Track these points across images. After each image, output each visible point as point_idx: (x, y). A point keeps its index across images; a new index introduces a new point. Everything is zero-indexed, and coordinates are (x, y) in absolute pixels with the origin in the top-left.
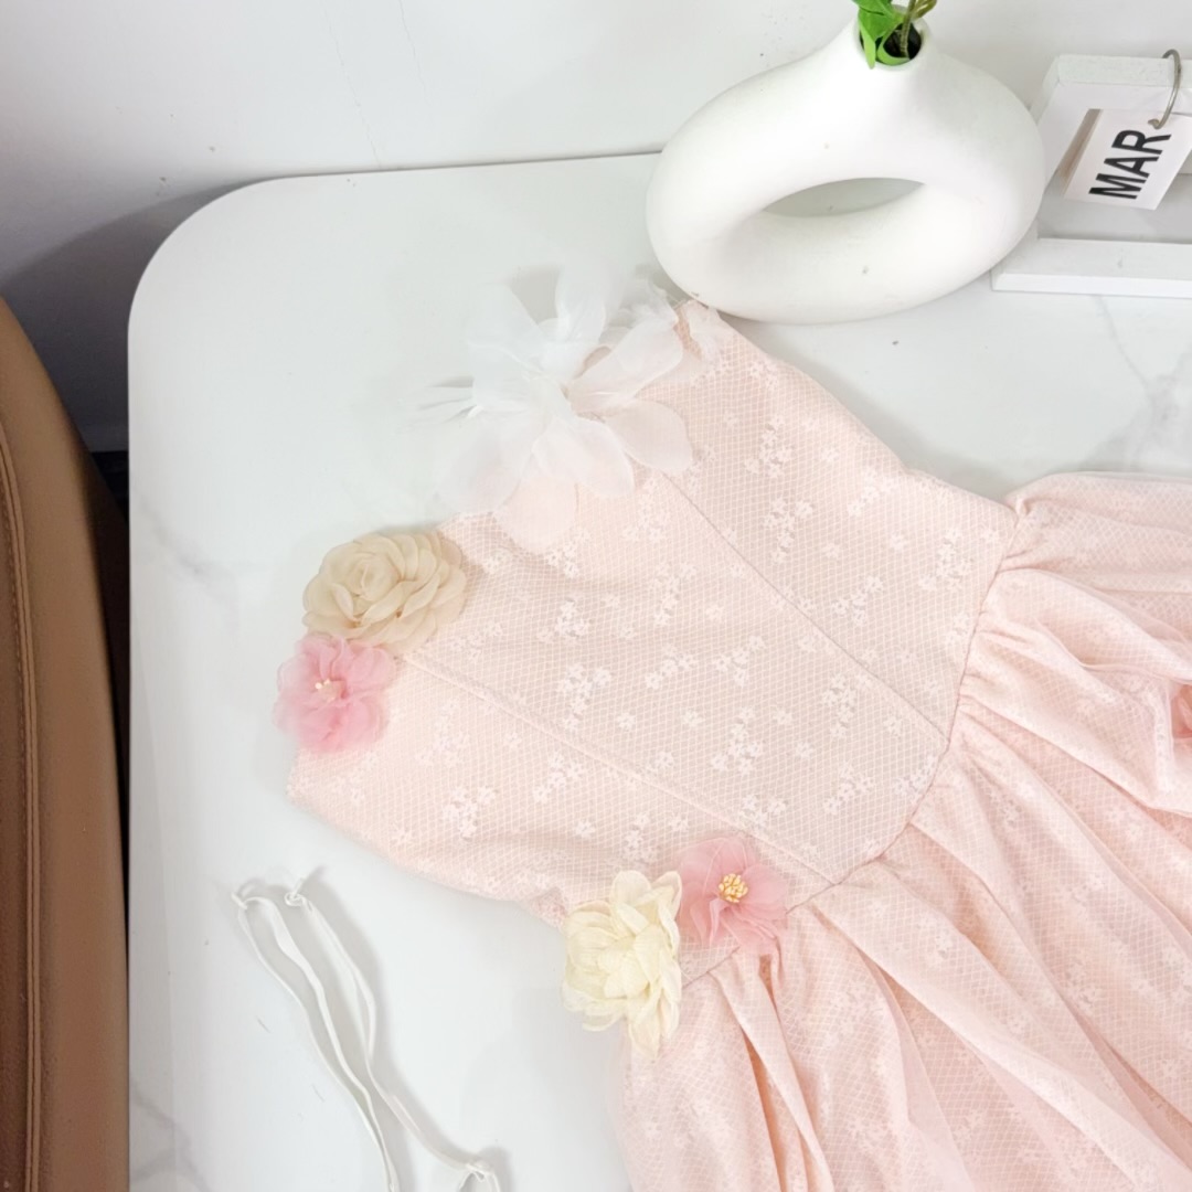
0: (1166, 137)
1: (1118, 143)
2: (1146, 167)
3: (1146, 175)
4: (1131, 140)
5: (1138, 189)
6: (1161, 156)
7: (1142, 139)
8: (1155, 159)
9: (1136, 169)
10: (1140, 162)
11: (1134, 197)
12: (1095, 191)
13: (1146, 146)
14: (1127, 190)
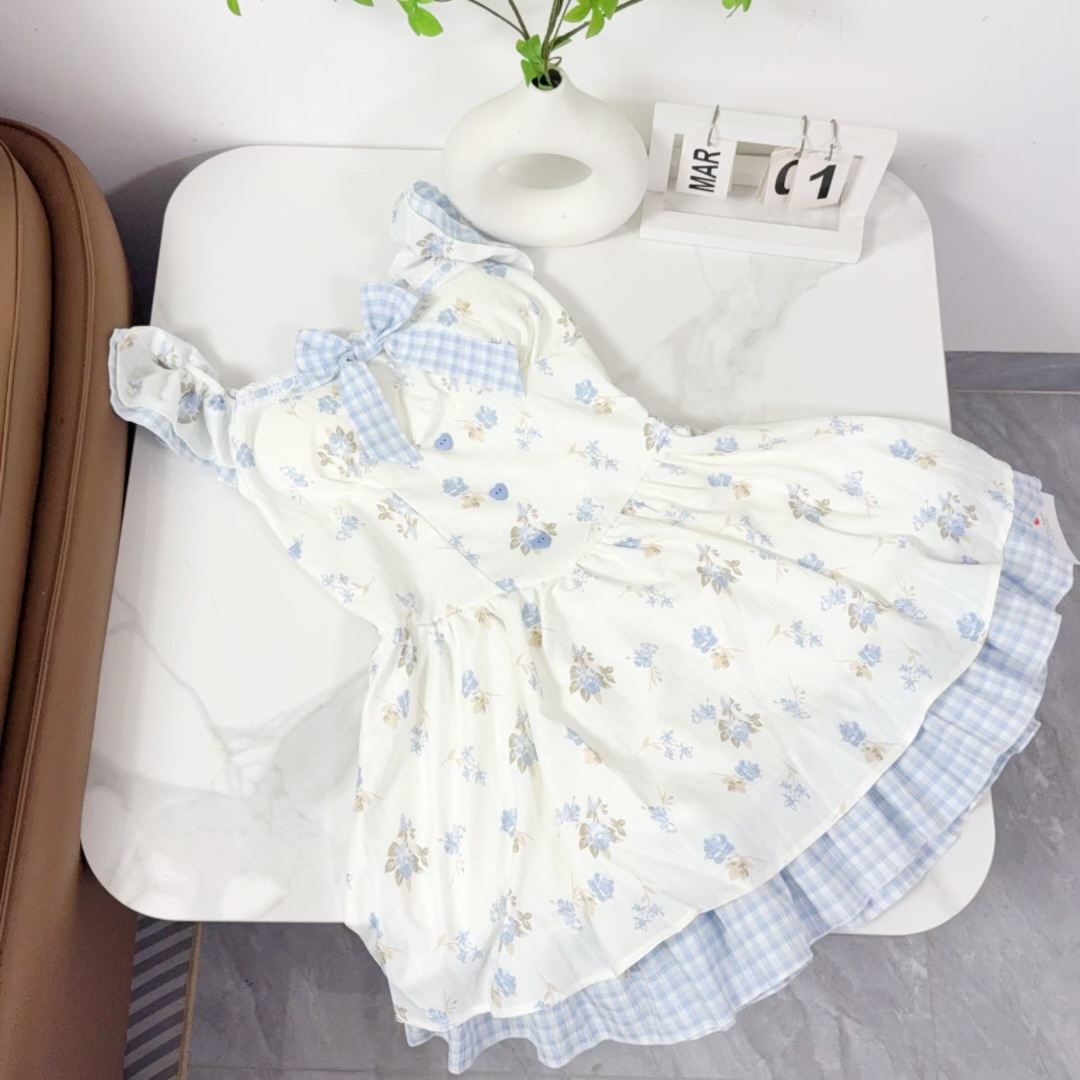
0: (718, 154)
1: (696, 156)
2: (714, 172)
3: (714, 177)
4: (701, 155)
5: (713, 186)
6: (719, 165)
7: (707, 156)
8: (716, 167)
9: (709, 173)
10: (710, 168)
11: (712, 191)
12: (692, 187)
13: (710, 158)
14: (708, 186)
